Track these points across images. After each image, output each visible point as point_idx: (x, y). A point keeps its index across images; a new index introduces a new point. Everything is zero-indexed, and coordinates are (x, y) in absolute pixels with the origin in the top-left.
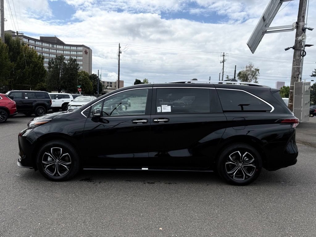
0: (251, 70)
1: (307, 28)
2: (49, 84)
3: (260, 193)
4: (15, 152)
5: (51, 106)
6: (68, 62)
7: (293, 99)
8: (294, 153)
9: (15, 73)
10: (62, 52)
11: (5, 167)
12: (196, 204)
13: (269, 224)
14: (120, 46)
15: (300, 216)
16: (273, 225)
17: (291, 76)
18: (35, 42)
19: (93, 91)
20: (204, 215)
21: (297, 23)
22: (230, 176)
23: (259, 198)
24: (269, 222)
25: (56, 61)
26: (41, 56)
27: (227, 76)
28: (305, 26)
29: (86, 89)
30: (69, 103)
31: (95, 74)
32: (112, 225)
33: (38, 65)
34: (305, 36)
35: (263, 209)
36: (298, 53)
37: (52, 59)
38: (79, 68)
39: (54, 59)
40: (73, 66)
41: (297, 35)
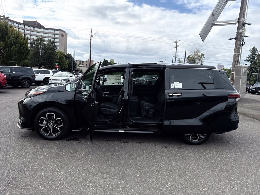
0: (198, 54)
1: (246, 23)
2: (30, 61)
3: (210, 150)
4: (11, 117)
5: (35, 80)
6: (47, 43)
7: (234, 79)
8: (235, 120)
9: (3, 51)
10: (42, 34)
11: (5, 128)
12: (163, 158)
13: (219, 173)
14: (92, 31)
15: (241, 167)
16: (222, 173)
17: (232, 61)
18: (19, 25)
19: (68, 68)
20: (170, 166)
21: (239, 19)
22: (188, 138)
23: (210, 155)
24: (219, 172)
25: (37, 42)
26: (26, 38)
27: (179, 59)
28: (245, 22)
29: (62, 66)
30: (49, 77)
31: (70, 54)
32: (100, 173)
33: (23, 45)
34: (245, 29)
35: (214, 162)
36: (239, 43)
37: (34, 40)
38: (57, 48)
39: (35, 40)
40: (51, 46)
41: (238, 28)
